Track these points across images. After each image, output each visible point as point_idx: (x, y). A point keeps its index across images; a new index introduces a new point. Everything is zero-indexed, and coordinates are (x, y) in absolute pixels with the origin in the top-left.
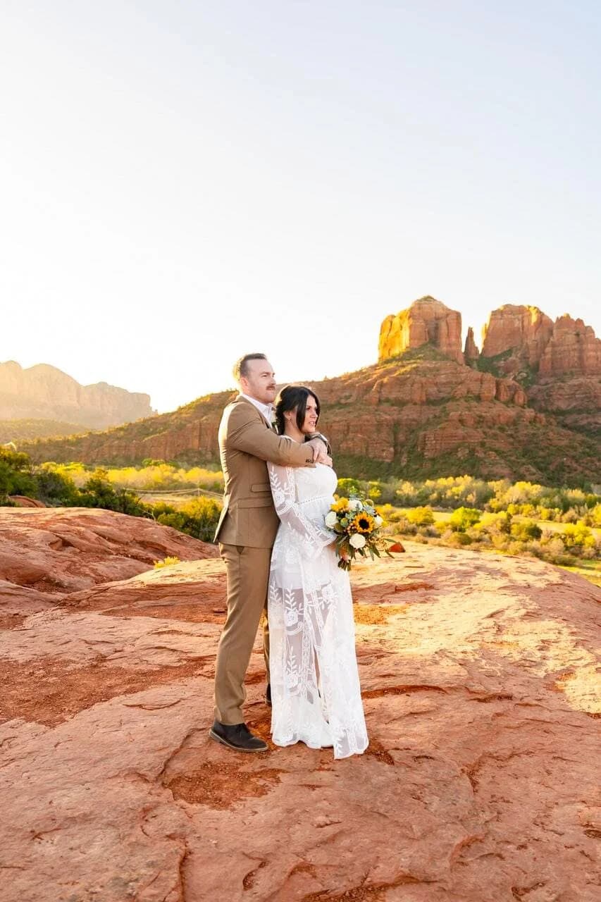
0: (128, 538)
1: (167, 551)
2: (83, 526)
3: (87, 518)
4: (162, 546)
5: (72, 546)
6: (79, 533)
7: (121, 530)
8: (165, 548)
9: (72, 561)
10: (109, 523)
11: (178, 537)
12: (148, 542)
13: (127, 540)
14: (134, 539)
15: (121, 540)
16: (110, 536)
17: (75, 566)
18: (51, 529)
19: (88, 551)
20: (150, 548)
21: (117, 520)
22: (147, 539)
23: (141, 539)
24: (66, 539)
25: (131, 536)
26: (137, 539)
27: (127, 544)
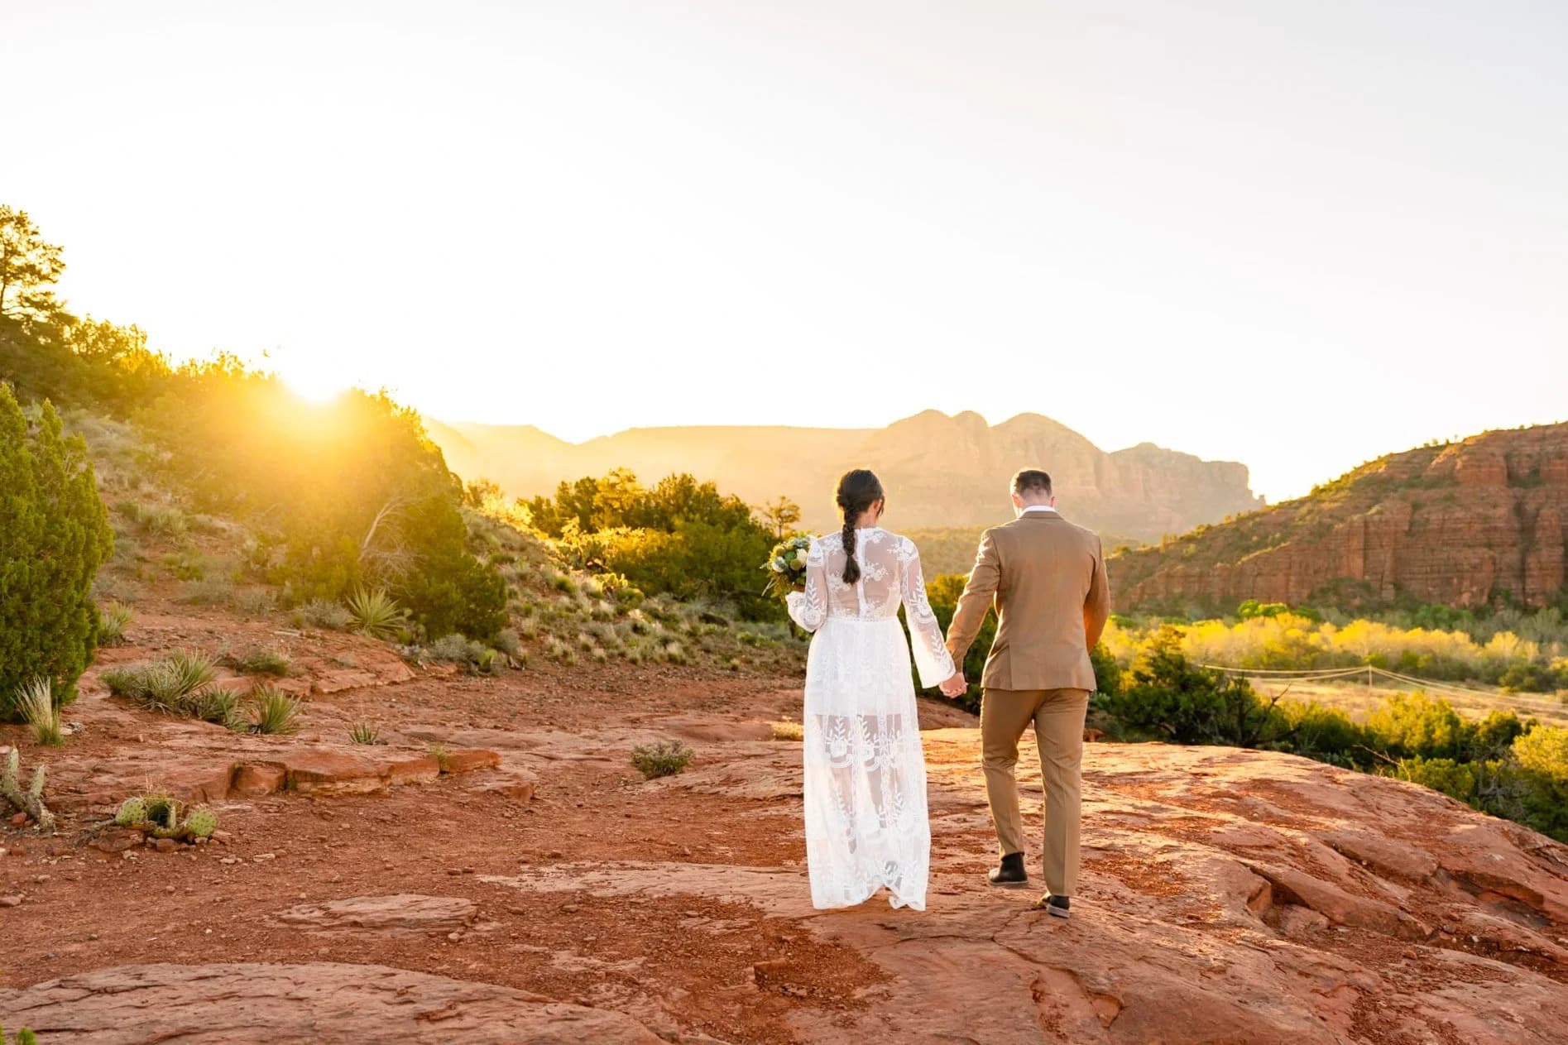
0: (1424, 861)
1: (1547, 907)
2: (1289, 823)
3: (1280, 791)
4: (1527, 890)
5: (1308, 907)
6: (1297, 852)
7: (1392, 833)
8: (1540, 899)
9: (1361, 989)
10: (1343, 807)
11: (1538, 852)
12: (1482, 877)
13: (1422, 870)
14: (1440, 866)
15: (1405, 871)
16: (1371, 855)
17: (1377, 1011)
18: (1215, 838)
19: (1353, 920)
20: (1488, 897)
21: (1353, 794)
22: (1478, 866)
23: (1460, 865)
24: (1283, 880)
25: (1428, 856)
26: (1447, 866)
27: (1425, 882)
